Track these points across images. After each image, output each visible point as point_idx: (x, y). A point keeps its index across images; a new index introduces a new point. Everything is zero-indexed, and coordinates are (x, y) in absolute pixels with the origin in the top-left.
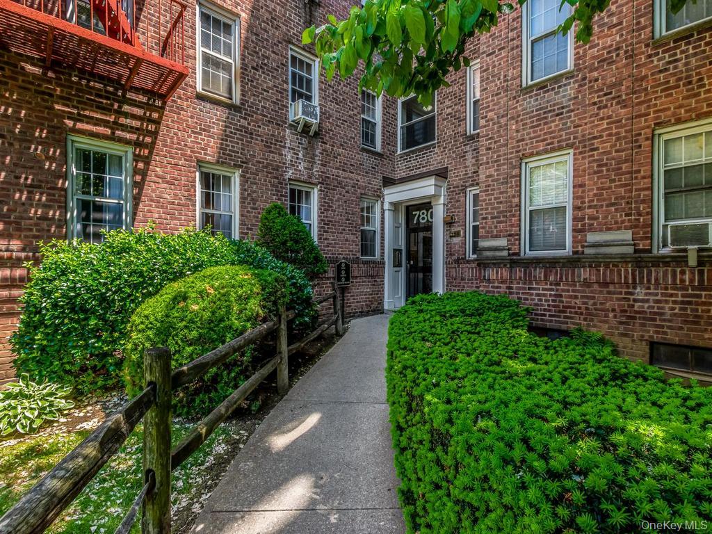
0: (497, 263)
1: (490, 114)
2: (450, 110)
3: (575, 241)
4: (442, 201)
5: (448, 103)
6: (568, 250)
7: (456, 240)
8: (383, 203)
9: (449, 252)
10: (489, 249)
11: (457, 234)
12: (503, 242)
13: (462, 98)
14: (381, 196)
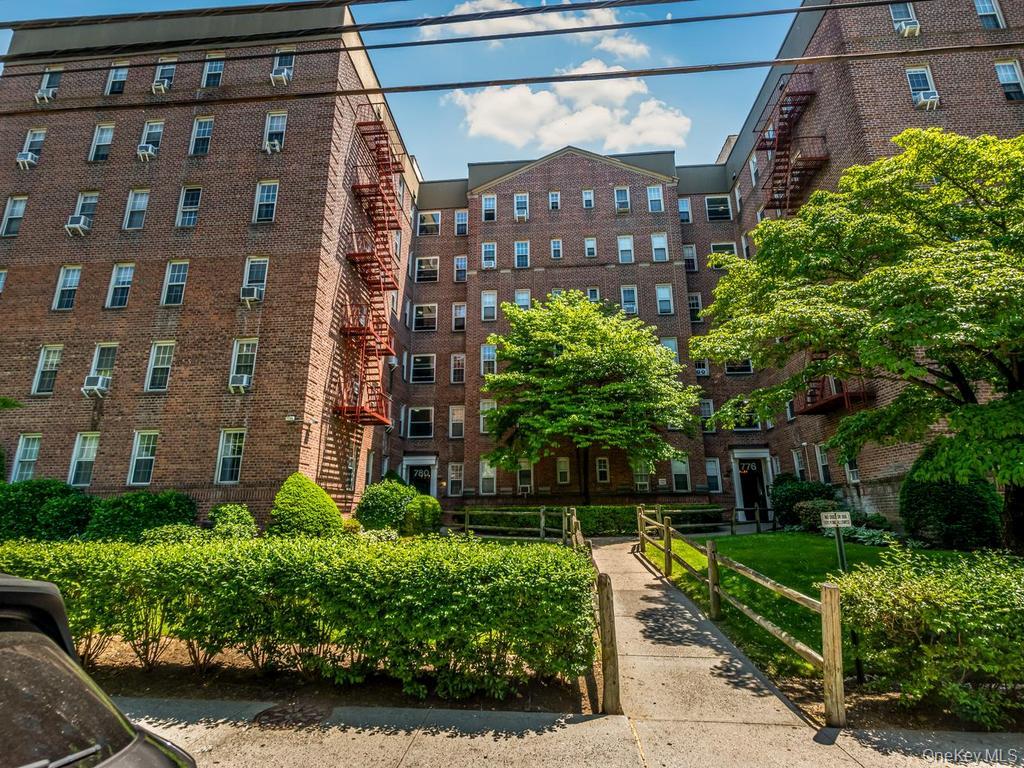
0: (472, 498)
2: (441, 424)
3: (497, 490)
4: (437, 467)
5: (440, 420)
6: (495, 493)
8: (402, 463)
9: (440, 493)
10: (467, 492)
12: (473, 490)
13: (447, 421)
14: (402, 461)
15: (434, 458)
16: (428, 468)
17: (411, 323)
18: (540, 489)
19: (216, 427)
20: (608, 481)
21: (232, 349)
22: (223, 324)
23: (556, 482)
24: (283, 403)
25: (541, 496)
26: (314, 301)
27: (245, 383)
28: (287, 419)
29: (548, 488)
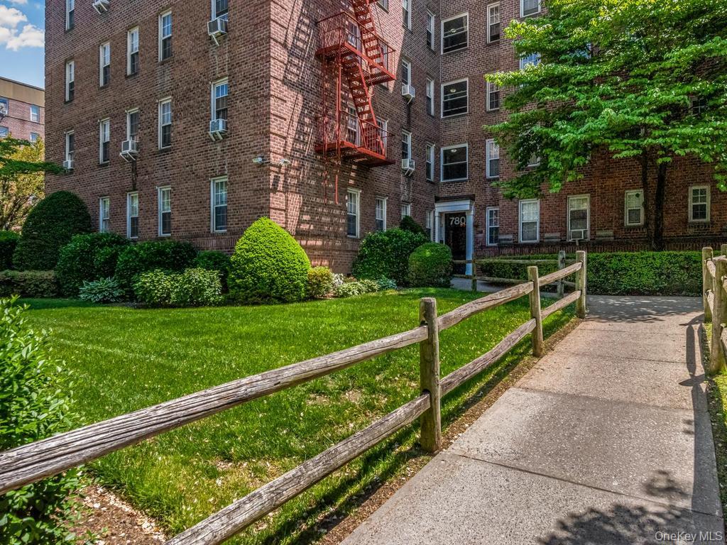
0: (509, 246)
1: (504, 177)
2: (476, 163)
3: (541, 237)
4: (472, 213)
5: (475, 158)
6: (538, 240)
7: (480, 235)
8: (434, 212)
9: (476, 242)
10: (505, 240)
11: (481, 232)
12: (511, 237)
13: (484, 157)
14: (434, 208)
15: (468, 202)
16: (462, 214)
17: (438, 44)
18: (599, 233)
19: (206, 178)
20: (708, 219)
21: (210, 94)
22: (201, 69)
23: (623, 224)
24: (252, 144)
25: (600, 243)
26: (269, 19)
27: (221, 128)
28: (255, 161)
29: (611, 233)
